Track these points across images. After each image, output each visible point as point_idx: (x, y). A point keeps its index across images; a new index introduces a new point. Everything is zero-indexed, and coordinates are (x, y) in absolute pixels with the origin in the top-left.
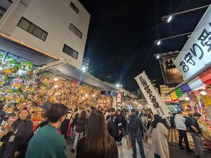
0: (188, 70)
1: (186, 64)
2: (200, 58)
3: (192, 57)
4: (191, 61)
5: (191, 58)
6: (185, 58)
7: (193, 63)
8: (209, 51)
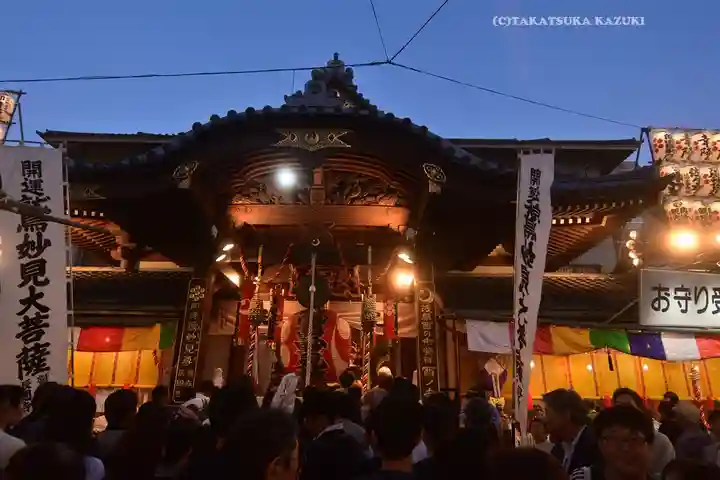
0: (664, 310)
1: (671, 299)
2: (700, 312)
3: (690, 299)
4: (683, 302)
5: (687, 299)
6: (677, 290)
7: (684, 308)
8: (714, 313)
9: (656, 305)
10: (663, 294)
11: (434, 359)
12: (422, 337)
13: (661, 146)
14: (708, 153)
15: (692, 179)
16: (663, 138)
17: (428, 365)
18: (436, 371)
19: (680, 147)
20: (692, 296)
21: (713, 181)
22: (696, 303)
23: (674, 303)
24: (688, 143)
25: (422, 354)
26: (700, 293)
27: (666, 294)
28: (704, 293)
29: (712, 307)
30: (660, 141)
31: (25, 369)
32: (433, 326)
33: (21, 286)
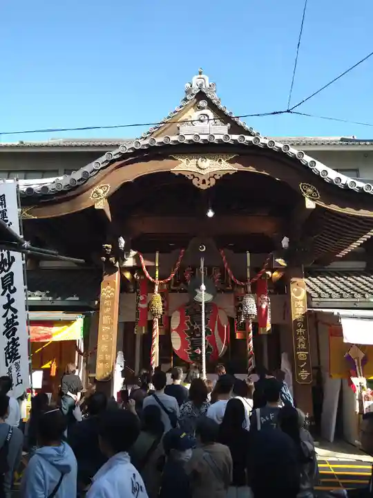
11: (307, 345)
12: (296, 328)
17: (302, 350)
18: (307, 355)
25: (297, 342)
31: (9, 358)
32: (305, 318)
33: (3, 294)
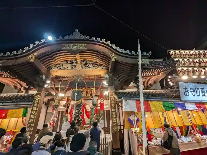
0: (188, 95)
2: (198, 96)
4: (193, 93)
6: (190, 89)
7: (193, 95)
9: (185, 94)
10: (187, 90)
11: (116, 116)
12: (111, 108)
13: (173, 54)
14: (186, 55)
15: (183, 62)
16: (173, 52)
17: (114, 118)
18: (117, 120)
19: (178, 54)
20: (195, 91)
21: (188, 62)
22: (197, 93)
23: (190, 93)
24: (180, 53)
25: (112, 114)
26: (197, 90)
27: (188, 90)
28: (198, 90)
29: (201, 94)
30: (172, 53)
32: (115, 105)
